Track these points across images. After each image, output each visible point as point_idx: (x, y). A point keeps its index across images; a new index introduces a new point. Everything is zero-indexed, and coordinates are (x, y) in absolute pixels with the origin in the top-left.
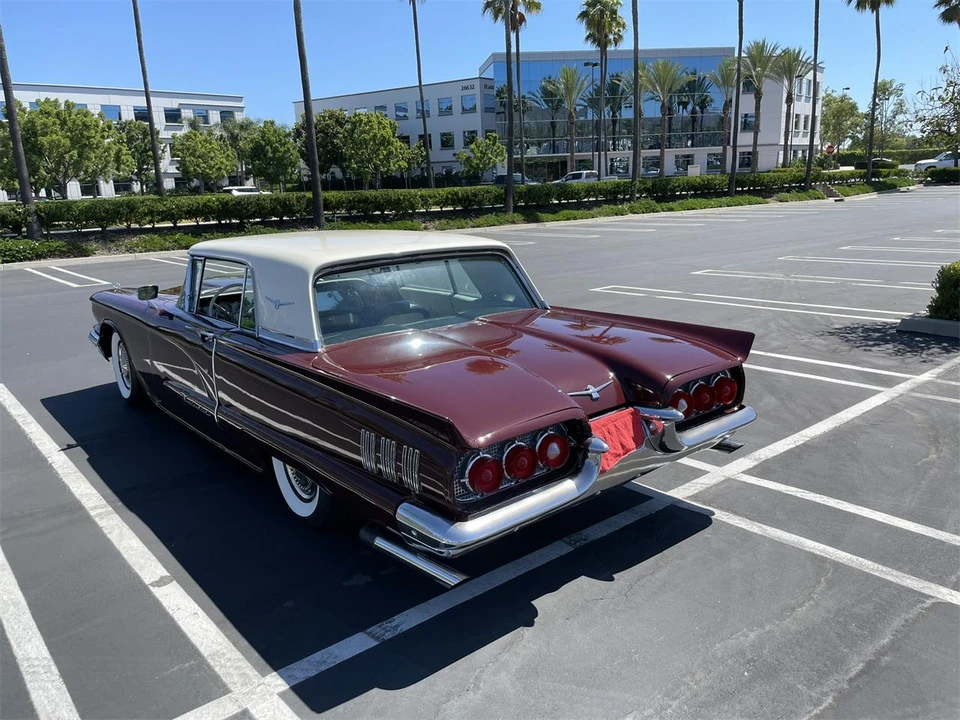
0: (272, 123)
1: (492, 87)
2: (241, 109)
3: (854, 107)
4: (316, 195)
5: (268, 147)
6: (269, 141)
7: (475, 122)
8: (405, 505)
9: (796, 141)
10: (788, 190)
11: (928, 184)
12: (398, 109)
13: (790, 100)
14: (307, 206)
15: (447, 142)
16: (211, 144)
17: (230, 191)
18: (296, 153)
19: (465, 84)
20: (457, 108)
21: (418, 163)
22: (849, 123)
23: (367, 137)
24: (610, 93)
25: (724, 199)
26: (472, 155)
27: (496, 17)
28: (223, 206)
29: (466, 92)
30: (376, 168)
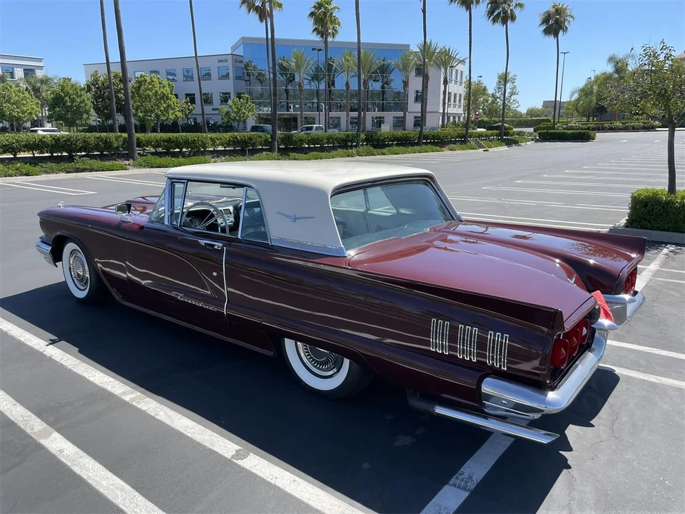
0: (70, 80)
1: (241, 62)
2: (41, 68)
3: (485, 89)
4: (130, 136)
5: (67, 98)
6: (68, 93)
7: (228, 86)
8: (488, 379)
9: (451, 110)
10: (455, 143)
11: (537, 141)
12: (169, 73)
13: (446, 82)
14: (124, 143)
15: (207, 100)
16: (23, 94)
17: (36, 131)
18: (89, 104)
19: (221, 58)
20: (214, 75)
21: (186, 114)
22: (482, 99)
23: (150, 93)
24: (326, 72)
25: (416, 148)
26: (230, 110)
27: (249, 11)
28: (56, 142)
29: (222, 64)
30: (158, 116)
